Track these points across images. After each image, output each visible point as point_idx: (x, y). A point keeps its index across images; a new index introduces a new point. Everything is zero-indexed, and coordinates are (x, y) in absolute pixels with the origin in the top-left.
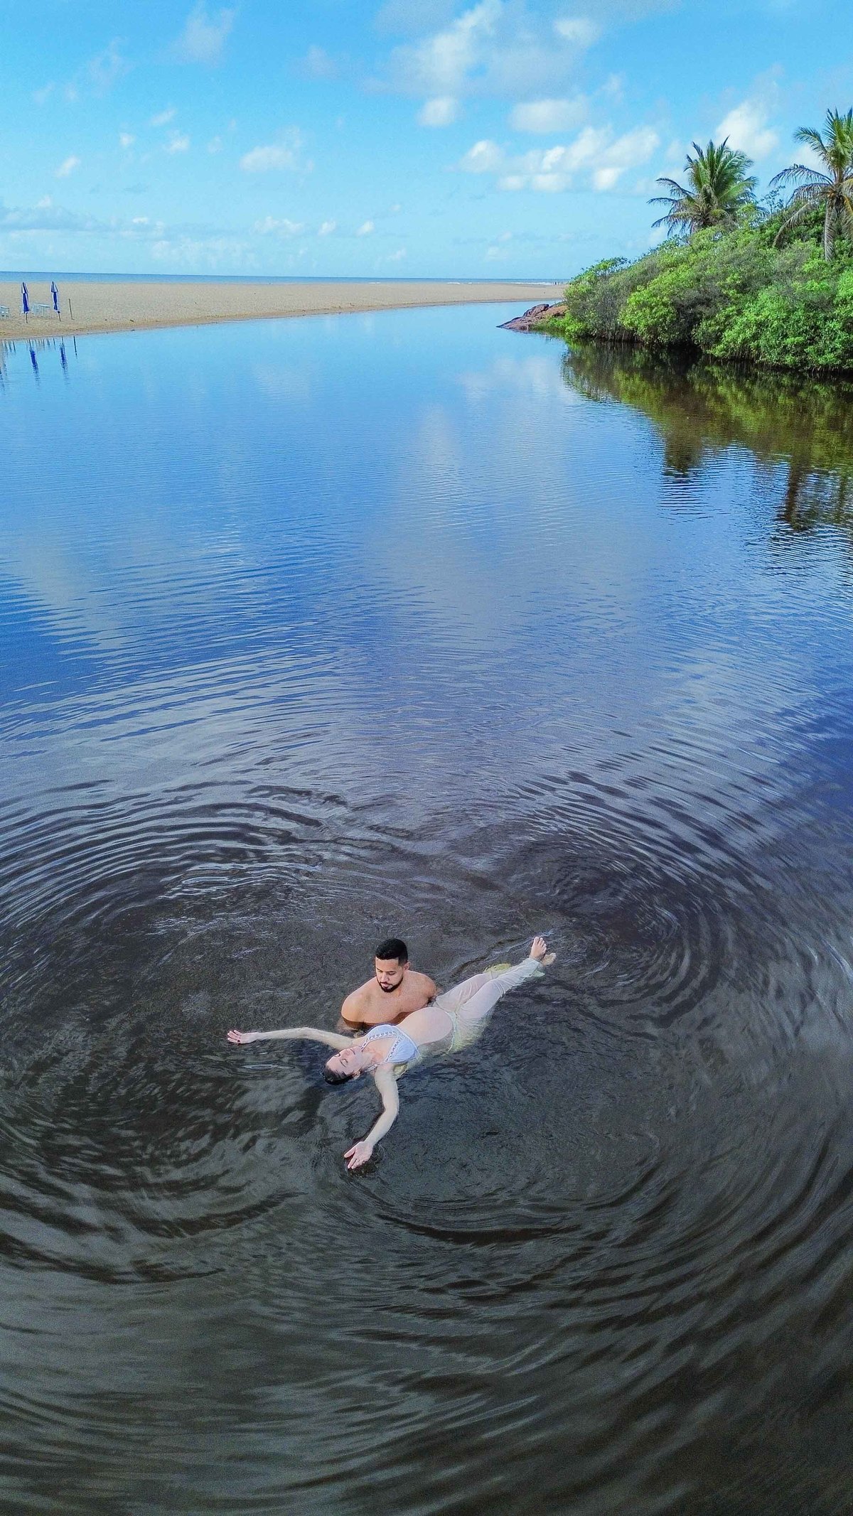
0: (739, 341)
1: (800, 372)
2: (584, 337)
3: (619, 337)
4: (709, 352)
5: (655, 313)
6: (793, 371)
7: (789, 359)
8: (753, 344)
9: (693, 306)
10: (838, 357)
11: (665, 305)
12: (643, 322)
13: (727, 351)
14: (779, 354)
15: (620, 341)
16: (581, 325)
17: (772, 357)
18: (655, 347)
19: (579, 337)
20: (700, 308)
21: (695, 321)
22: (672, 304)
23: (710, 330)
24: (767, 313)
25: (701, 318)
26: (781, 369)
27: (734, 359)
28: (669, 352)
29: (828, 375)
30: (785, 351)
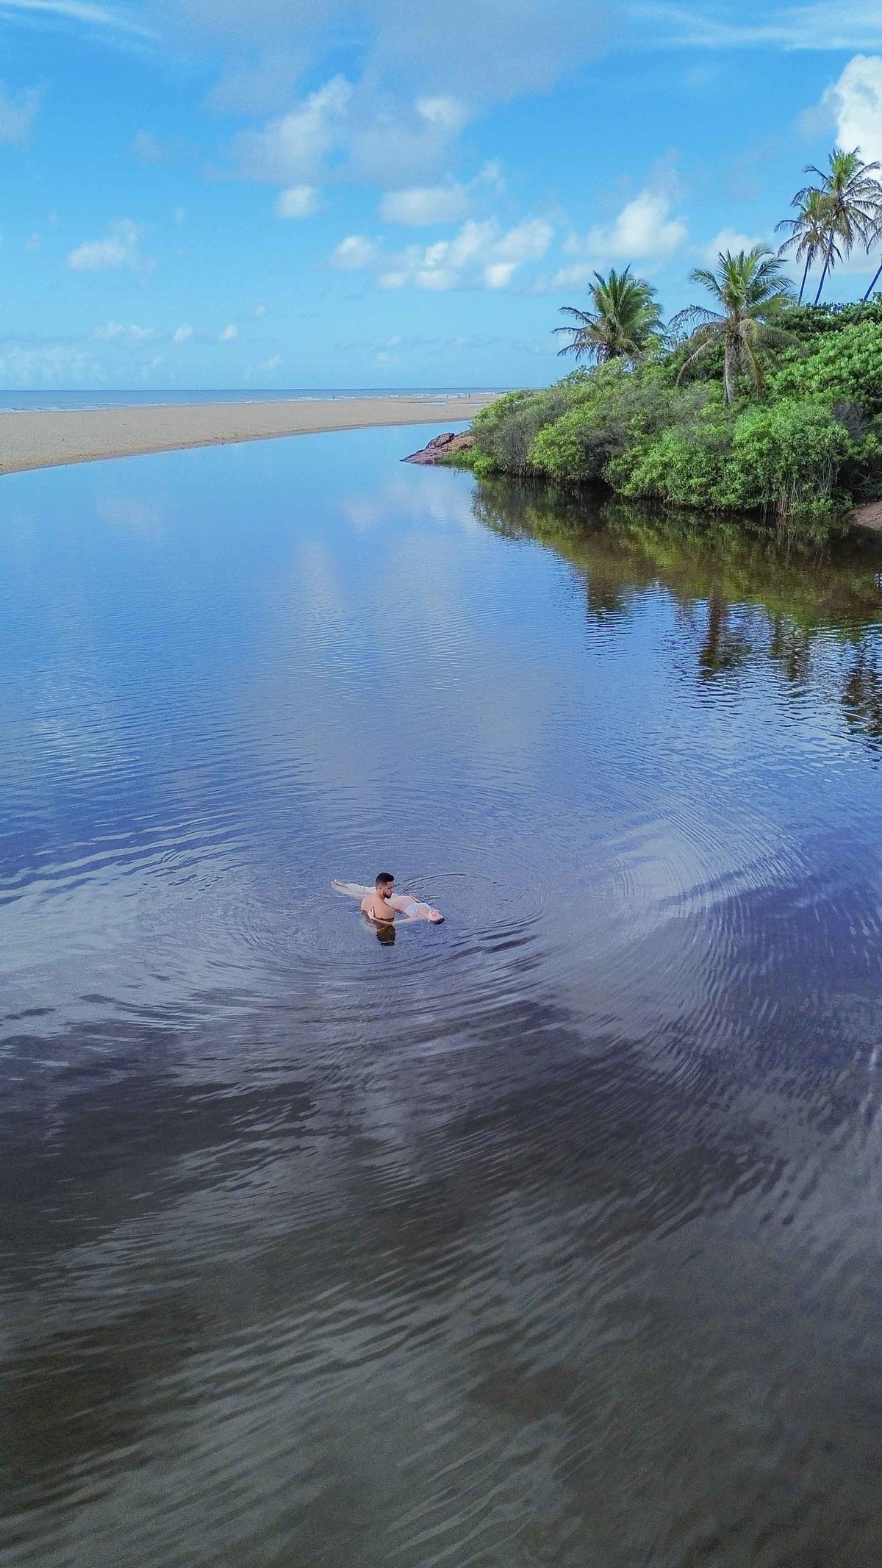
0: (647, 481)
1: (706, 512)
2: (494, 472)
3: (530, 472)
4: (618, 491)
5: (564, 451)
6: (699, 510)
7: (694, 499)
8: (659, 484)
9: (601, 444)
10: (740, 497)
11: (573, 443)
12: (552, 461)
13: (636, 490)
14: (685, 494)
15: (531, 476)
16: (490, 461)
17: (679, 497)
18: (567, 486)
19: (488, 472)
20: (608, 448)
21: (604, 459)
22: (581, 443)
23: (619, 468)
24: (671, 455)
25: (610, 456)
26: (688, 508)
27: (644, 497)
28: (581, 490)
29: (731, 514)
30: (691, 490)
